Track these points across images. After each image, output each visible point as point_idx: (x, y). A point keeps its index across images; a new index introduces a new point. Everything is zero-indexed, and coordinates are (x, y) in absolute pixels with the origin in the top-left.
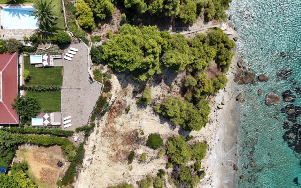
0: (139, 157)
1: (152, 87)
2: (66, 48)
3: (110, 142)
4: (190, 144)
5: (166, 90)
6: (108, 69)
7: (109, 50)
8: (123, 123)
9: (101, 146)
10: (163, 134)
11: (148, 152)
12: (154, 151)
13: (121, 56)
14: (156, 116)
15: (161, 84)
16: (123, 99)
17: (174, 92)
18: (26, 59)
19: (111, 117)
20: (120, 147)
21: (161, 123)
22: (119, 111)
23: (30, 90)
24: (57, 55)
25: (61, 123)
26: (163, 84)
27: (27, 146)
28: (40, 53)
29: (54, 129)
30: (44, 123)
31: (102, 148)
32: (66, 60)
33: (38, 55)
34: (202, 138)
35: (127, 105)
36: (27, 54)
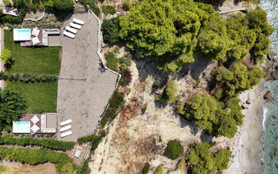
0: (154, 170)
1: (176, 81)
2: (67, 20)
3: (121, 152)
4: (212, 151)
5: (192, 85)
6: (126, 53)
7: (131, 23)
8: (138, 128)
9: (109, 158)
10: (183, 141)
11: (165, 163)
12: (172, 161)
13: (149, 32)
14: (176, 117)
15: (187, 77)
16: (140, 95)
17: (200, 88)
18: (8, 34)
19: (123, 119)
20: (132, 157)
21: (182, 127)
22: (134, 112)
23: (11, 80)
24: (53, 30)
25: (57, 129)
26: (189, 77)
27: (6, 162)
28: (28, 26)
29: (46, 138)
30: (31, 130)
31: (110, 161)
32: (67, 37)
33: (26, 28)
34: (225, 143)
35: (144, 103)
36: (9, 27)
